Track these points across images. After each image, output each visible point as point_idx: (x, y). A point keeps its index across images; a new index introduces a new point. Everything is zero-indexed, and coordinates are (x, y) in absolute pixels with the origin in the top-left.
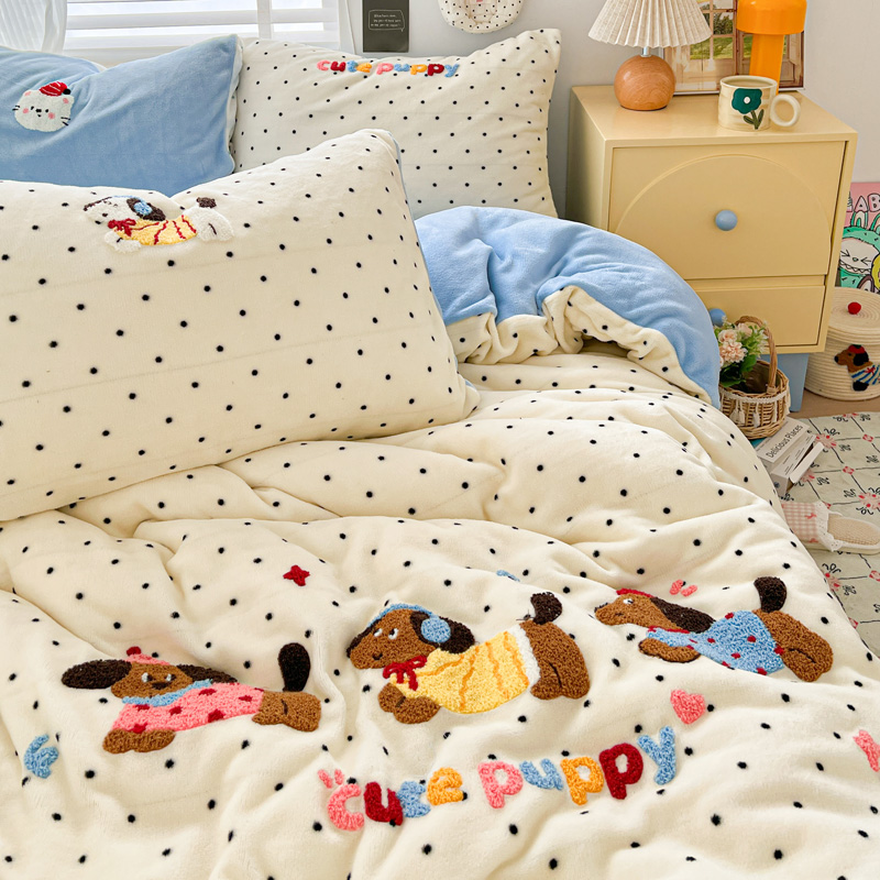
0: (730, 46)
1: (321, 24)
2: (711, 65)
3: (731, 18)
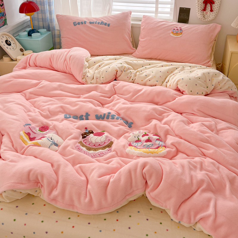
1: (169, 15)
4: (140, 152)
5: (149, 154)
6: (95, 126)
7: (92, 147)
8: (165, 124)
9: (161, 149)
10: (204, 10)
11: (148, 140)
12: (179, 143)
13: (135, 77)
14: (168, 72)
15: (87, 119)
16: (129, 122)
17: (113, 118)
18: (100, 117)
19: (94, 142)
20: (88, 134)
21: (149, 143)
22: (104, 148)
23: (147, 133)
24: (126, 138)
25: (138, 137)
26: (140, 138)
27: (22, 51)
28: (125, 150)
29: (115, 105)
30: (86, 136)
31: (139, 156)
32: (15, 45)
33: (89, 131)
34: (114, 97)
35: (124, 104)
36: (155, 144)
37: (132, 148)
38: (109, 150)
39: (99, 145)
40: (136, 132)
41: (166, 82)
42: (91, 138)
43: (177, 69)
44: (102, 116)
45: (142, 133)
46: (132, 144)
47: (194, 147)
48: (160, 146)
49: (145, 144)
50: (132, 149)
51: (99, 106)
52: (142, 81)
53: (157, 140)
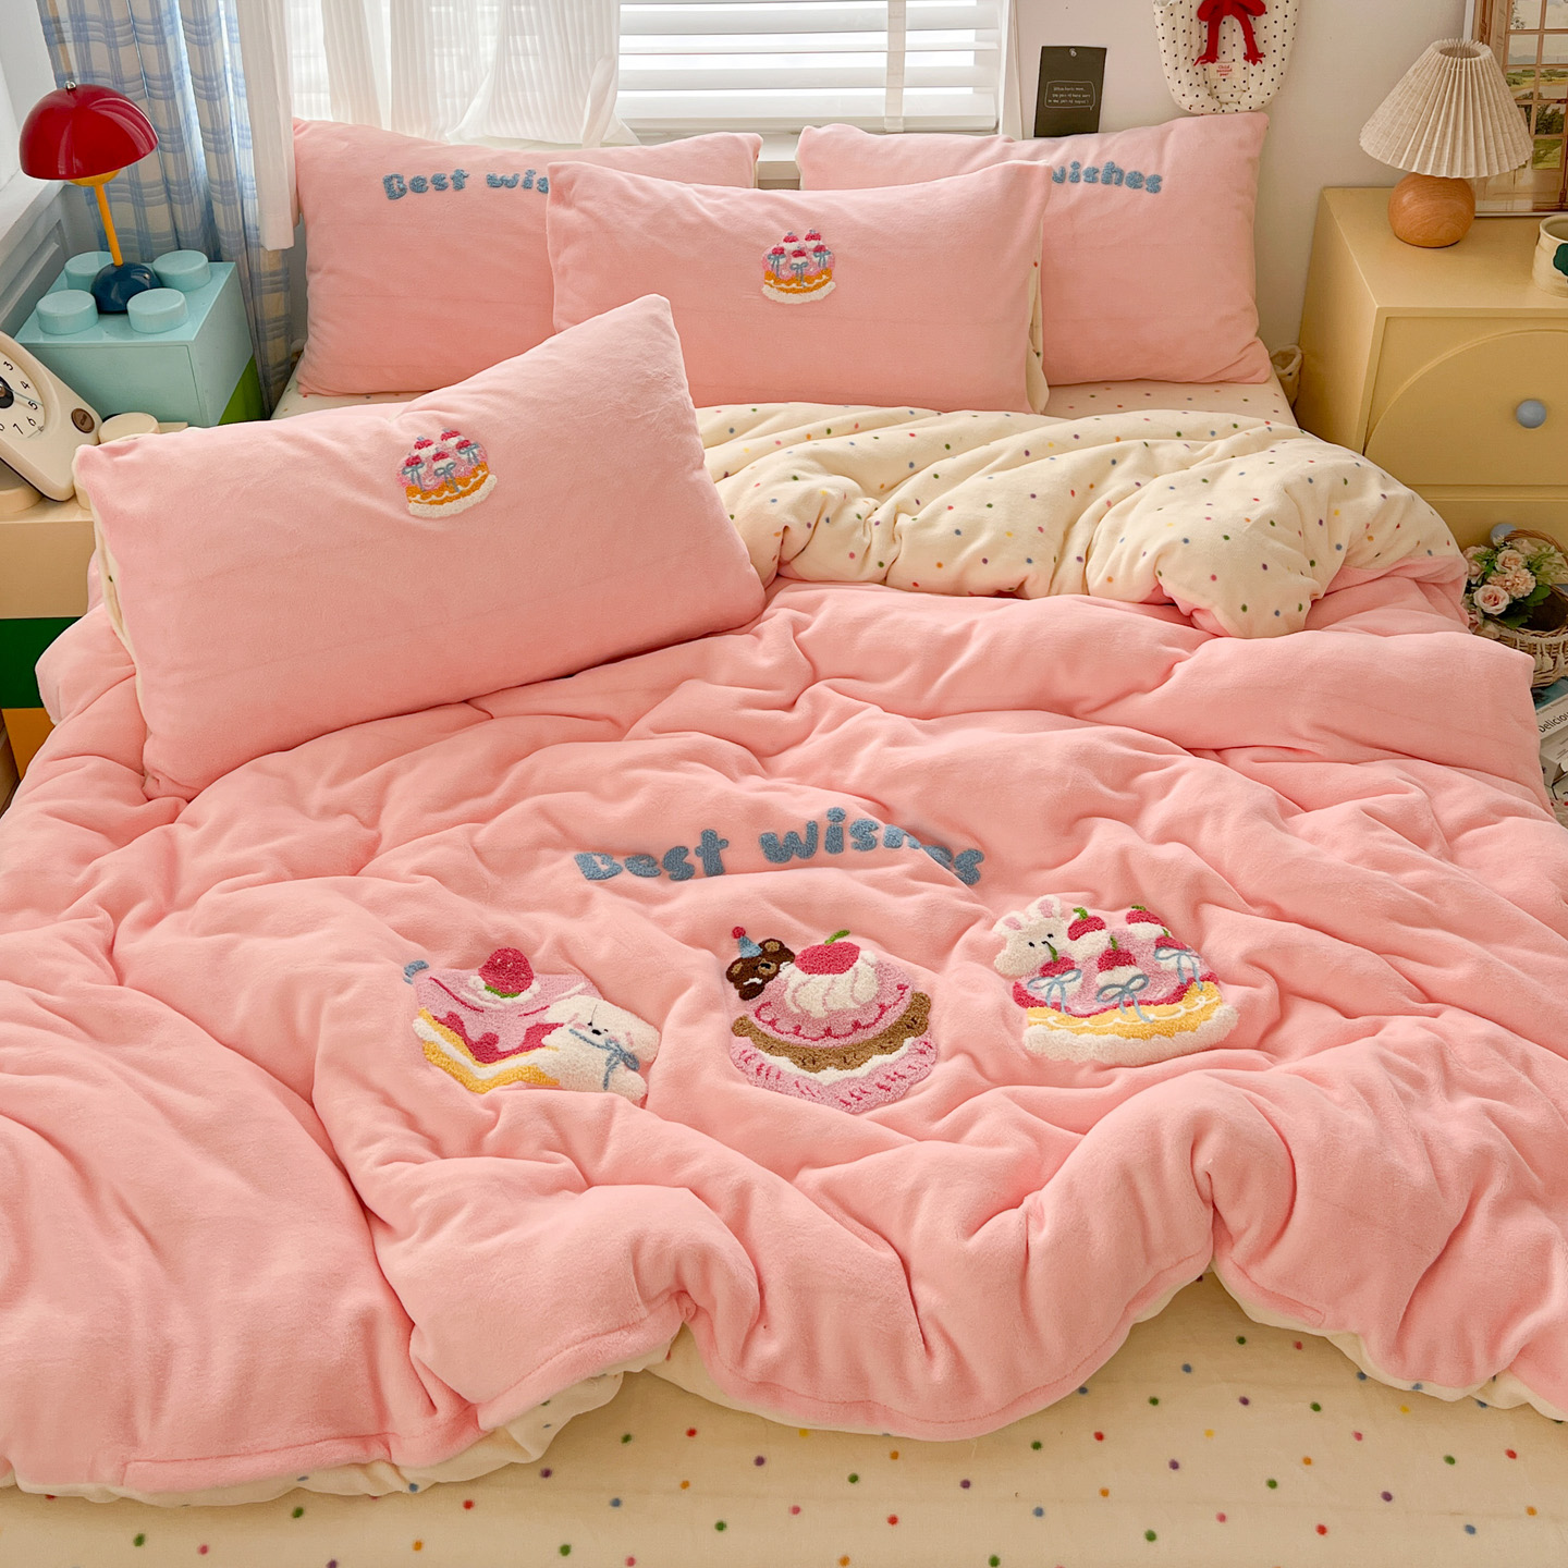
0: (1558, 150)
1: (971, 89)
2: (1528, 178)
3: (1562, 112)
4: (1106, 1037)
5: (1155, 1039)
6: (786, 911)
7: (816, 1044)
8: (1166, 835)
9: (1201, 1001)
11: (1115, 957)
12: (1286, 951)
13: (895, 549)
14: (1073, 493)
15: (716, 869)
16: (956, 854)
17: (867, 844)
18: (786, 849)
19: (818, 1011)
20: (768, 966)
21: (1122, 974)
22: (889, 1041)
23: (1091, 912)
24: (985, 954)
25: (1050, 941)
26: (1062, 943)
27: (87, 425)
28: (1017, 1034)
29: (843, 753)
30: (758, 981)
31: (1107, 1060)
32: (32, 394)
33: (761, 945)
34: (815, 700)
35: (897, 741)
36: (1160, 974)
37: (1050, 1020)
38: (922, 1052)
39: (857, 1025)
40: (1029, 913)
41: (1079, 559)
42: (795, 991)
43: (1114, 462)
44: (803, 838)
45: (1063, 915)
46: (1031, 992)
47: (1367, 961)
48: (1191, 981)
49: (1103, 978)
50: (1052, 1028)
51: (751, 771)
52: (940, 565)
53: (1162, 943)
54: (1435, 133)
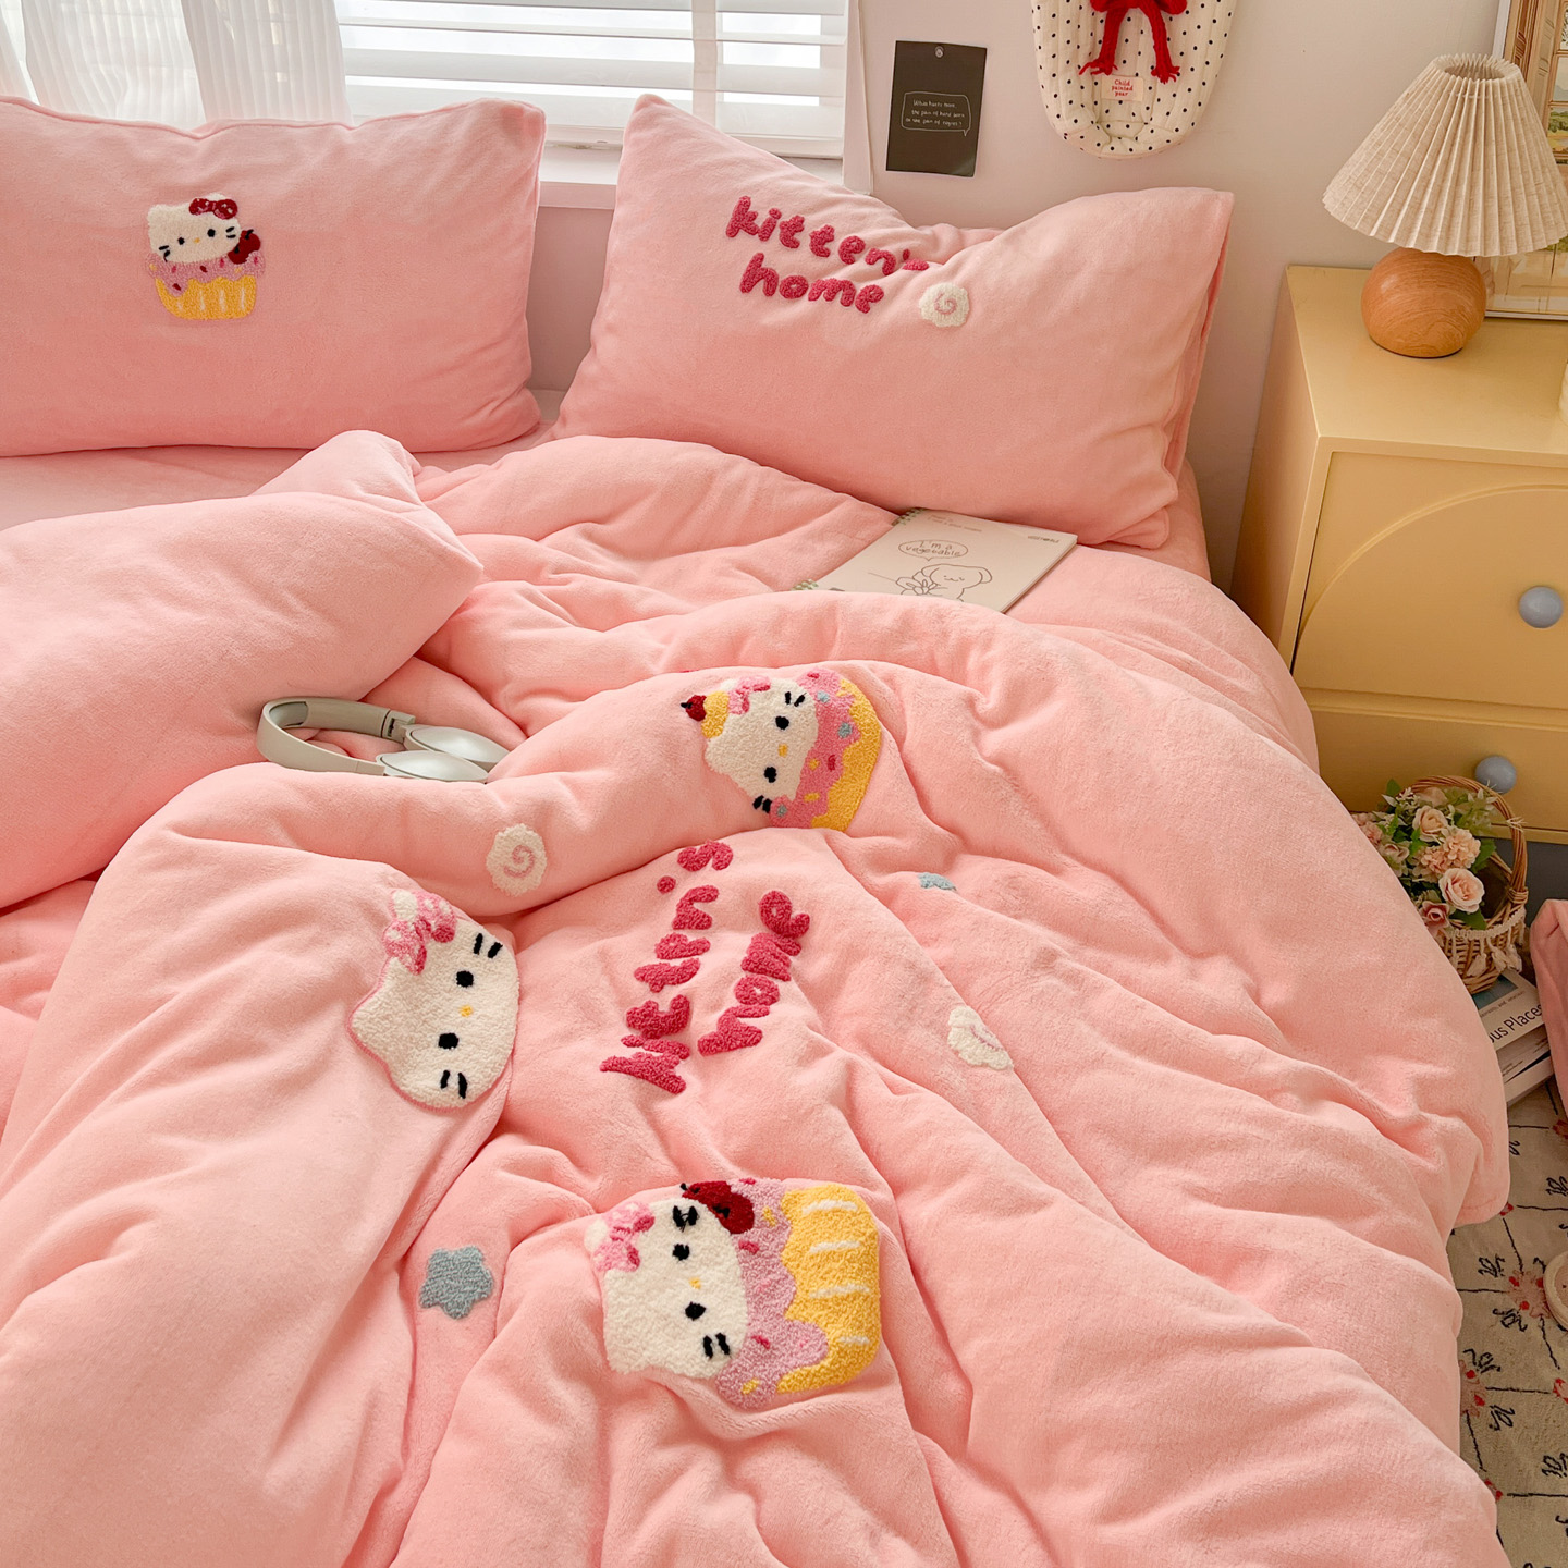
10: (1105, 61)
54: (1426, 187)
